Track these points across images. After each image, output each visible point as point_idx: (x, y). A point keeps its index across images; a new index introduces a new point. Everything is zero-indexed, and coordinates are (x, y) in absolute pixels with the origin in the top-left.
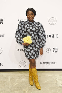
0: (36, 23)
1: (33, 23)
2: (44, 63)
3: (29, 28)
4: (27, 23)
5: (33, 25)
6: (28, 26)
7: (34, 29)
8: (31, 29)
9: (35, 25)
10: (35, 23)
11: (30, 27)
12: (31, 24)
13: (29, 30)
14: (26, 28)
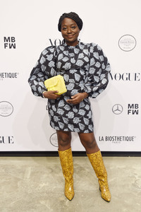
1: (77, 47)
2: (107, 139)
3: (69, 61)
4: (62, 48)
5: (76, 51)
6: (64, 56)
7: (80, 63)
8: (72, 64)
9: (81, 51)
10: (81, 47)
11: (70, 58)
12: (71, 51)
13: (67, 66)
14: (61, 61)
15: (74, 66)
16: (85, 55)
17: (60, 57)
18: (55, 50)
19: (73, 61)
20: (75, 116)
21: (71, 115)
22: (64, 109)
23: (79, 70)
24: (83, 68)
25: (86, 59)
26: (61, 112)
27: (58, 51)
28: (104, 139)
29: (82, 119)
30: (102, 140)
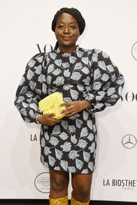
0: (85, 54)
1: (74, 55)
2: (115, 183)
3: (61, 75)
5: (72, 60)
6: (56, 67)
8: (65, 78)
9: (79, 60)
10: (79, 54)
11: (62, 69)
12: (66, 60)
13: (60, 81)
14: (51, 74)
15: (68, 81)
16: (84, 65)
17: (51, 68)
18: (45, 60)
19: (67, 73)
20: (72, 149)
21: (66, 147)
22: (59, 138)
23: (75, 85)
24: (81, 82)
25: (86, 71)
26: (54, 142)
27: (48, 60)
28: (111, 183)
29: (81, 153)
30: (108, 184)
